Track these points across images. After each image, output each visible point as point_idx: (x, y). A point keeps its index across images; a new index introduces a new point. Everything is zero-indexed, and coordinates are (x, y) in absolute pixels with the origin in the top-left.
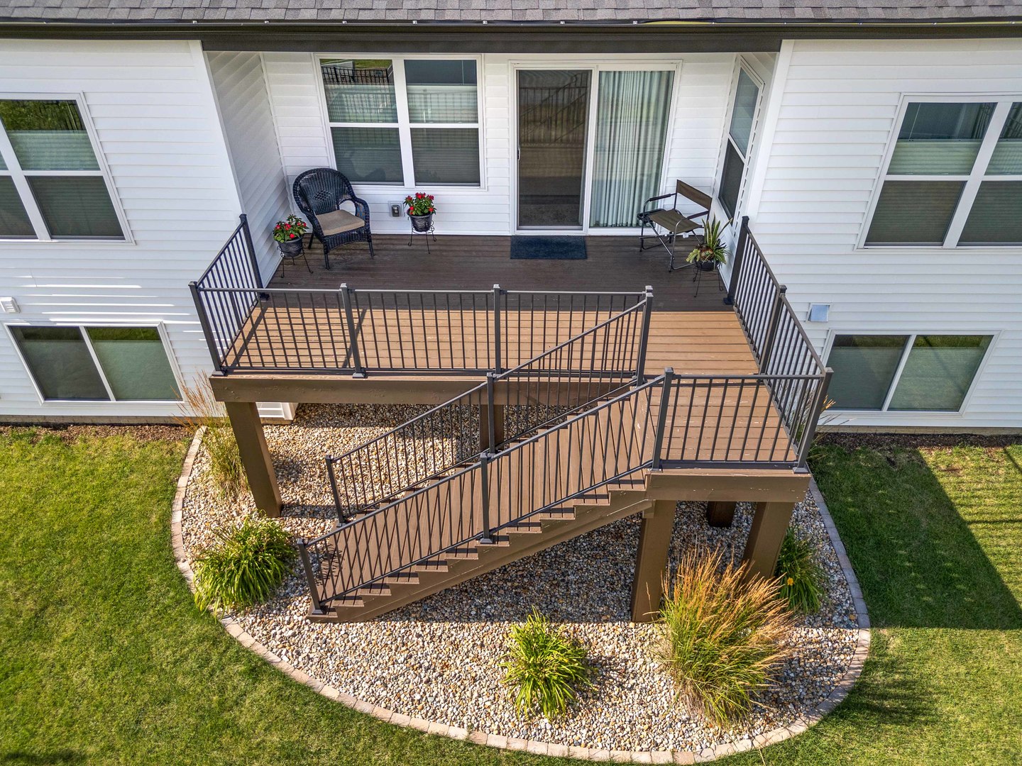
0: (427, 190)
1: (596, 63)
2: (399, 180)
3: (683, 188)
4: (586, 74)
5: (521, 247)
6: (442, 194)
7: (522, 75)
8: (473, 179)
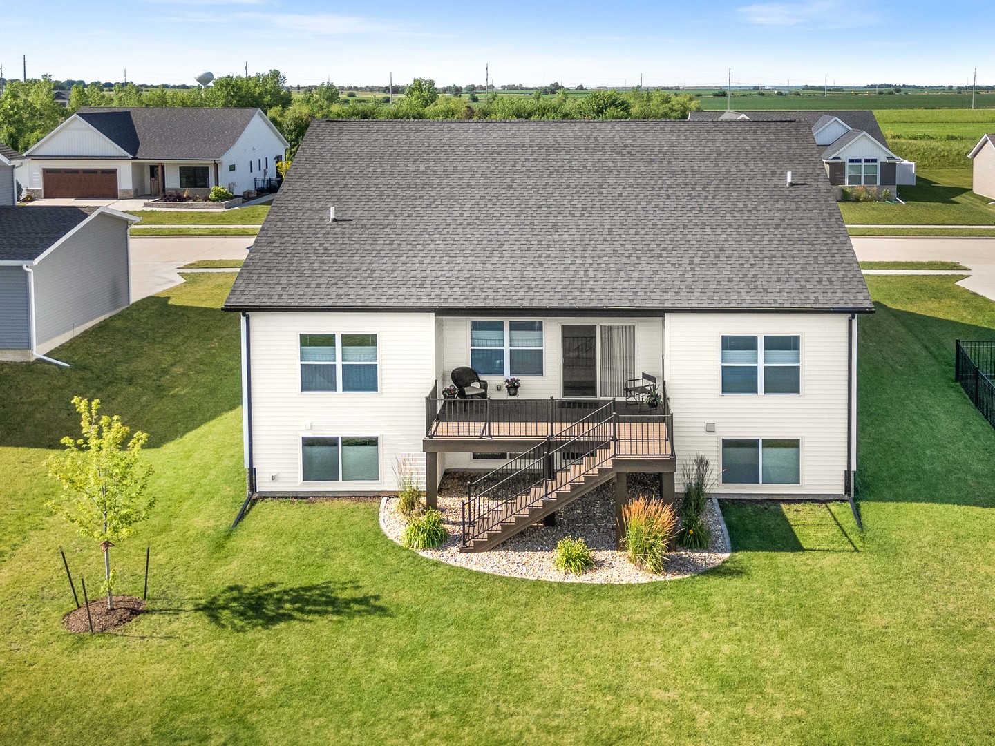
0: (516, 377)
1: (599, 322)
2: (503, 373)
3: (645, 376)
4: (594, 327)
5: (563, 404)
6: (523, 379)
7: (565, 328)
8: (541, 373)
